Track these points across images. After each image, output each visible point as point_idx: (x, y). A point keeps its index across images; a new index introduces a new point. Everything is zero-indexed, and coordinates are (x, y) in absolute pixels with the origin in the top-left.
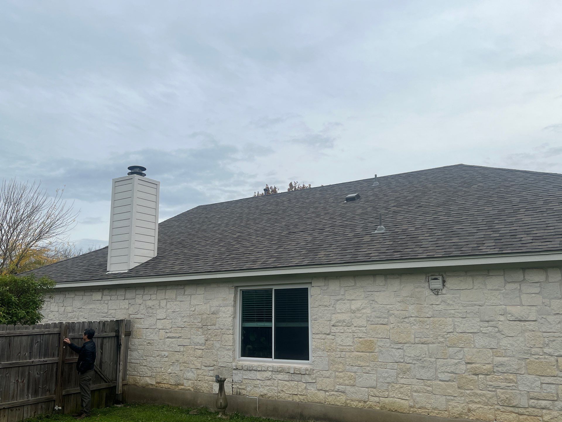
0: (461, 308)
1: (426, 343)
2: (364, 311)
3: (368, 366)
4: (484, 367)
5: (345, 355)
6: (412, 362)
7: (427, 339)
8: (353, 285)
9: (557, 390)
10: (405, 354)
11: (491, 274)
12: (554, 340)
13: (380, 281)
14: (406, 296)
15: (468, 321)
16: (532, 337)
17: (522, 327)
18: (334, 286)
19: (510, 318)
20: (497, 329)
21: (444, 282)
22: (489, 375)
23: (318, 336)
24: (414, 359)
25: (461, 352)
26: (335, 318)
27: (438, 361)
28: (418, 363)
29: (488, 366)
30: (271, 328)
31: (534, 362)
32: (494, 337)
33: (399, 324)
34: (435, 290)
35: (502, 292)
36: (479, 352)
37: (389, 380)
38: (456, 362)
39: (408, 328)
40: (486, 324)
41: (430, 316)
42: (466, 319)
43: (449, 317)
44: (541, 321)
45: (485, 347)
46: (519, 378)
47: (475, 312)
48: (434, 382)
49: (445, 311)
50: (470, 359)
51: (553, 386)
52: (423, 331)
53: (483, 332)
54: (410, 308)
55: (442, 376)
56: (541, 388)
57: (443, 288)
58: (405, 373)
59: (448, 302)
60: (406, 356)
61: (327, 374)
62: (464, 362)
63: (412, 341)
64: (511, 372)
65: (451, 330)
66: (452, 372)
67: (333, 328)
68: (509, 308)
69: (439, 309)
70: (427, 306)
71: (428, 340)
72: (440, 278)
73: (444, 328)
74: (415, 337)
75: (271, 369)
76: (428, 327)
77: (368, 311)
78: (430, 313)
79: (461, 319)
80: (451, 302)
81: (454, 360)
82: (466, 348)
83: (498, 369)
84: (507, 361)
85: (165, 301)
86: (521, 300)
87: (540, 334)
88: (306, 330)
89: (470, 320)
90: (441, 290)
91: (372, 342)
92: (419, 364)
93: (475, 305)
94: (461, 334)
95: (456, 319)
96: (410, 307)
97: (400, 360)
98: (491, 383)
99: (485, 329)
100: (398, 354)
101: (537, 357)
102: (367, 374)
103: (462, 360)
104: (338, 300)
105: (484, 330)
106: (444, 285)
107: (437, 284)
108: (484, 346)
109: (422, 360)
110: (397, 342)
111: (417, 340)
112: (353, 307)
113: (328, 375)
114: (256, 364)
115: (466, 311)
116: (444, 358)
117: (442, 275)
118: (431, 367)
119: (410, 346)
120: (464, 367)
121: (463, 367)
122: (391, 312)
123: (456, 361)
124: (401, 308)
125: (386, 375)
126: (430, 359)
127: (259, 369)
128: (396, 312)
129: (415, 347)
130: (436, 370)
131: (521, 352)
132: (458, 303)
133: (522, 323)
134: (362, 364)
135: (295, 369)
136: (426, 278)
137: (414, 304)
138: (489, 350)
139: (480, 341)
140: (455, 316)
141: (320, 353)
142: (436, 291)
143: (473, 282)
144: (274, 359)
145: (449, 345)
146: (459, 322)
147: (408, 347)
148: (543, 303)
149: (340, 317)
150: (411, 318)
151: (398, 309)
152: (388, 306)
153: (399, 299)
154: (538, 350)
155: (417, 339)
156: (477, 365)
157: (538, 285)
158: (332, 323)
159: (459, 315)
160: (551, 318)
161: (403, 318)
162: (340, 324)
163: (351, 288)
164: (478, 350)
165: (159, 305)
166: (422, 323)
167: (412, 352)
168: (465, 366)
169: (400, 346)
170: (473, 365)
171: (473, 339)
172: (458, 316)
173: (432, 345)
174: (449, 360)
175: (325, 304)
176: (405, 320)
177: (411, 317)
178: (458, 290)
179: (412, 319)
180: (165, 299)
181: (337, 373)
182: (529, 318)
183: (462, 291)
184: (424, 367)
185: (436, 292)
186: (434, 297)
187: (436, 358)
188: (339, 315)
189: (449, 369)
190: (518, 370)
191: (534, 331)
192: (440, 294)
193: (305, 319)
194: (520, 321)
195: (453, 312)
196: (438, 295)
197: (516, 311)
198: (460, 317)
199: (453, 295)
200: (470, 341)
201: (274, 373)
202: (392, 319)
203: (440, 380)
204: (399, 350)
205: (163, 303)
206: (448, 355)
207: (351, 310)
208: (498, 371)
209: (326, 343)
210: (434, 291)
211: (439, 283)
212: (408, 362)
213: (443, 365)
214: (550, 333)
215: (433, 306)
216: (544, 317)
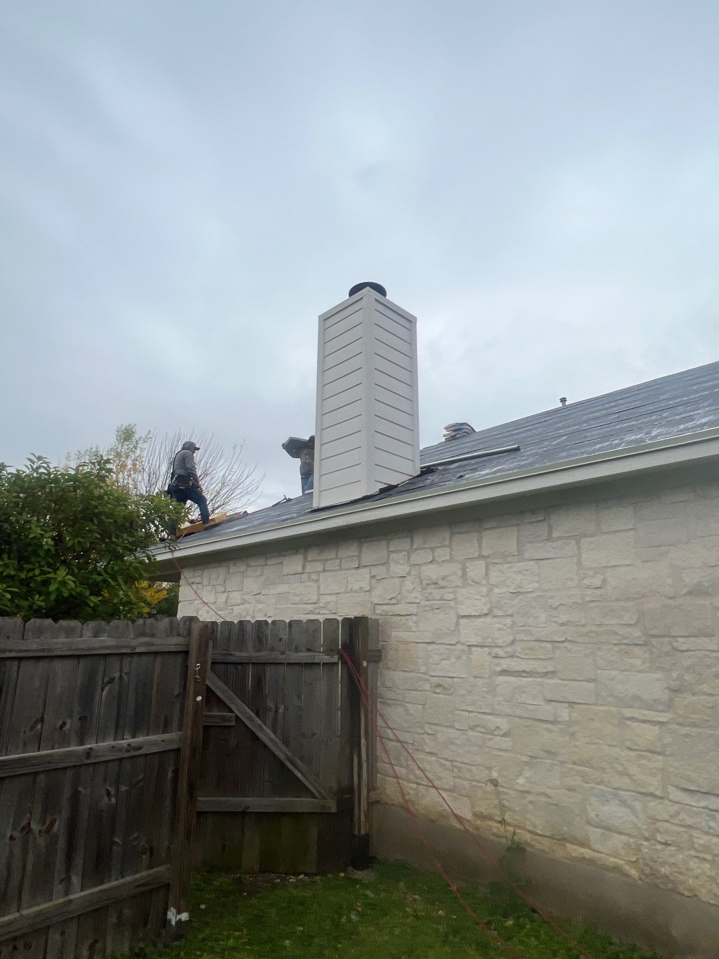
85: (482, 564)
165: (464, 575)
180: (481, 557)
205: (476, 570)
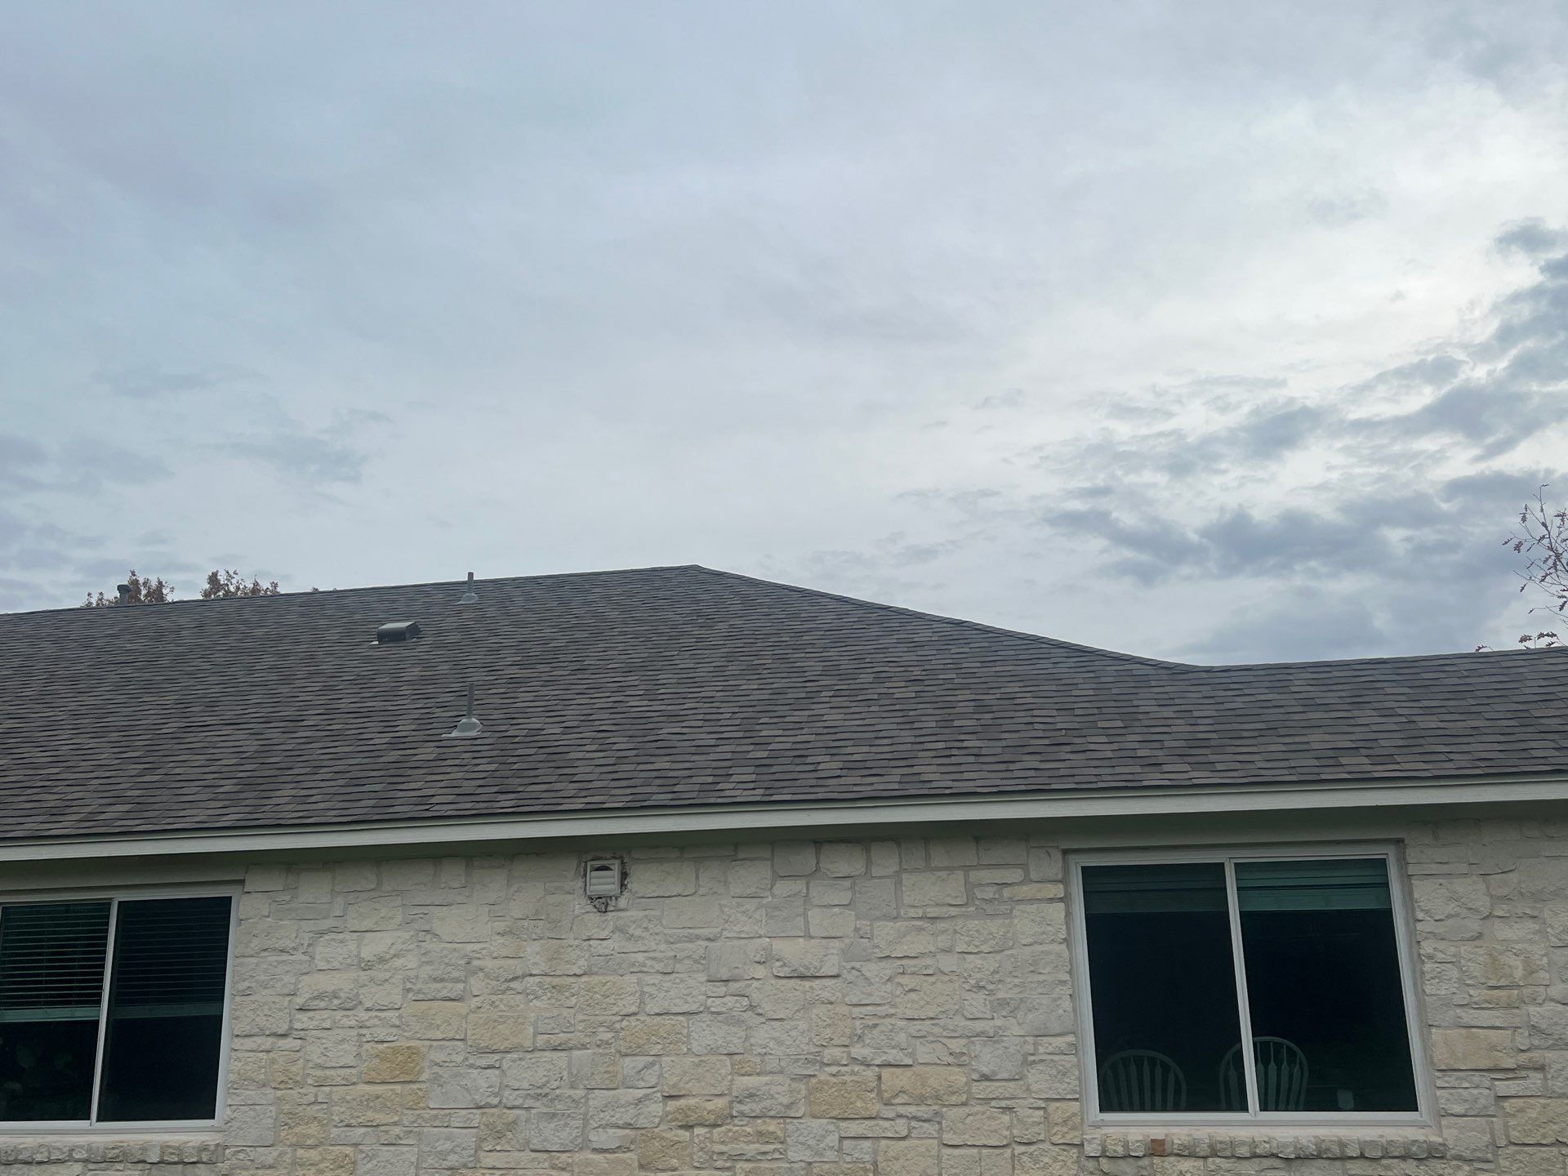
0: (663, 947)
1: (564, 1047)
2: (398, 962)
3: (395, 1124)
4: (710, 1106)
5: (330, 1094)
6: (522, 1104)
7: (569, 1035)
8: (373, 886)
9: (875, 1152)
10: (505, 1082)
11: (741, 855)
12: (875, 1026)
13: (453, 874)
14: (520, 917)
15: (678, 981)
16: (828, 1020)
17: (805, 993)
18: (314, 890)
19: (778, 972)
20: (745, 1002)
21: (624, 875)
22: (719, 1126)
23: (249, 1043)
24: (529, 1094)
25: (654, 1068)
26: (309, 985)
27: (593, 1096)
28: (537, 1104)
29: (720, 1103)
30: (95, 1024)
31: (827, 1083)
32: (739, 1022)
33: (494, 998)
34: (599, 898)
35: (765, 901)
36: (698, 1065)
37: (453, 1160)
38: (641, 1095)
39: (518, 1006)
40: (722, 990)
41: (581, 973)
42: (674, 975)
43: (631, 973)
44: (850, 977)
45: (713, 1051)
46: (790, 1127)
47: (696, 957)
48: (578, 1157)
49: (622, 955)
50: (674, 1086)
51: (867, 1144)
52: (558, 1015)
53: (713, 1009)
54: (529, 949)
55: (599, 1138)
56: (840, 1150)
57: (622, 892)
58: (499, 1135)
59: (631, 931)
60: (507, 1086)
61: (269, 1156)
62: (659, 1095)
63: (528, 1044)
64: (772, 1113)
65: (633, 1009)
66: (628, 1126)
67: (300, 1015)
68: (779, 946)
69: (607, 952)
70: (577, 942)
71: (570, 1040)
72: (616, 866)
73: (614, 1004)
74: (536, 1034)
75: (85, 1155)
76: (574, 1000)
77: (411, 962)
78: (582, 962)
79: (660, 977)
80: (638, 932)
81: (636, 1091)
82: (668, 1055)
83: (742, 1108)
84: (767, 1084)
86: (807, 922)
87: (844, 1010)
88: (212, 1027)
89: (682, 981)
90: (616, 899)
91: (412, 1052)
92: (540, 1107)
93: (698, 937)
94: (659, 1018)
95: (649, 979)
96: (532, 949)
97: (489, 1100)
98: (723, 1148)
99: (718, 1001)
100: (482, 1082)
101: (834, 1069)
102: (392, 1148)
103: (655, 1089)
104: (322, 933)
105: (716, 1005)
106: (623, 886)
107: (605, 883)
108: (712, 1049)
109: (549, 1097)
110: (487, 1047)
111: (541, 1040)
112: (366, 954)
113: (270, 1161)
114: (30, 1141)
115: (673, 954)
116: (609, 1086)
117: (621, 858)
118: (572, 1115)
119: (520, 1059)
120: (660, 1109)
121: (656, 1108)
122: (475, 963)
123: (640, 1093)
124: (505, 952)
125: (448, 1145)
126: (571, 1092)
127: (39, 1157)
128: (489, 964)
129: (532, 1061)
130: (586, 1121)
131: (797, 1061)
132: (657, 934)
133: (807, 984)
134: (380, 1118)
135: (164, 1148)
136: (578, 866)
137: (541, 938)
138: (725, 1057)
139: (704, 1035)
140: (645, 970)
141: (252, 1094)
142: (603, 900)
143: (697, 877)
144: (99, 1120)
145: (624, 1050)
146: (654, 984)
147: (514, 1061)
148: (856, 930)
149: (326, 983)
150: (528, 978)
151: (495, 955)
152: (469, 947)
153: (501, 926)
154: (837, 1052)
155: (540, 1037)
156: (692, 1102)
157: (847, 883)
158: (299, 1001)
159: (659, 966)
160: (872, 969)
161: (507, 981)
162: (322, 1004)
163: (365, 895)
164: (696, 1060)
166: (559, 991)
167: (524, 1075)
168: (661, 1105)
169: (492, 1059)
170: (682, 1102)
171: (685, 1031)
172: (653, 968)
173: (582, 1052)
174: (621, 1091)
175: (280, 944)
176: (513, 985)
177: (531, 975)
178: (658, 899)
179: (531, 980)
181: (300, 1152)
182: (822, 971)
183: (667, 901)
184: (554, 1115)
185: (602, 904)
186: (595, 917)
187: (589, 1087)
188: (321, 976)
189: (620, 1117)
190: (789, 1106)
191: (831, 1003)
192: (612, 909)
193: (216, 993)
194: (802, 977)
195: (640, 957)
196: (606, 911)
197: (794, 951)
198: (658, 972)
199: (647, 913)
200: (678, 1036)
201: (91, 1166)
202: (477, 984)
203: (595, 1150)
204: (489, 1071)
206: (620, 1077)
207: (361, 960)
208: (742, 1114)
209: (273, 1061)
210: (596, 903)
211: (612, 880)
212: (509, 1105)
213: (606, 1106)
214: (869, 1008)
215: (591, 942)
216: (857, 965)
